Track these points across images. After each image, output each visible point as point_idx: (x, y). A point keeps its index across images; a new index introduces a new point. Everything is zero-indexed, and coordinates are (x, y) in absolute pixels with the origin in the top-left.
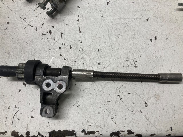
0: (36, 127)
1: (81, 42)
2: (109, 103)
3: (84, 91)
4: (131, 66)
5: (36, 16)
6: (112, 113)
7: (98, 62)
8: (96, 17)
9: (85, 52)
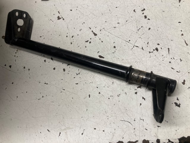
0: (165, 135)
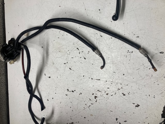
1: (106, 81)
2: (153, 76)
3: (140, 89)
4: (130, 55)
5: (84, 102)
6: (161, 76)
7: (122, 75)
8: (92, 67)
9: (114, 81)
